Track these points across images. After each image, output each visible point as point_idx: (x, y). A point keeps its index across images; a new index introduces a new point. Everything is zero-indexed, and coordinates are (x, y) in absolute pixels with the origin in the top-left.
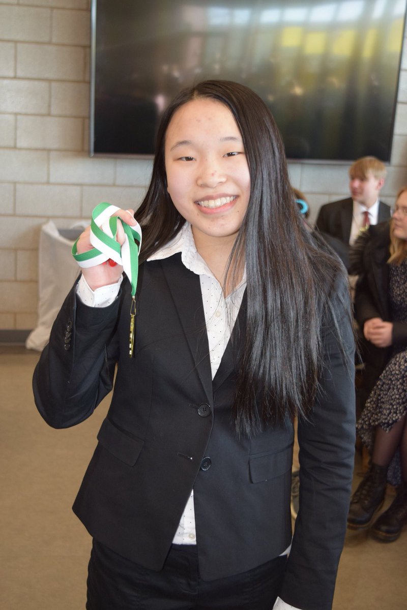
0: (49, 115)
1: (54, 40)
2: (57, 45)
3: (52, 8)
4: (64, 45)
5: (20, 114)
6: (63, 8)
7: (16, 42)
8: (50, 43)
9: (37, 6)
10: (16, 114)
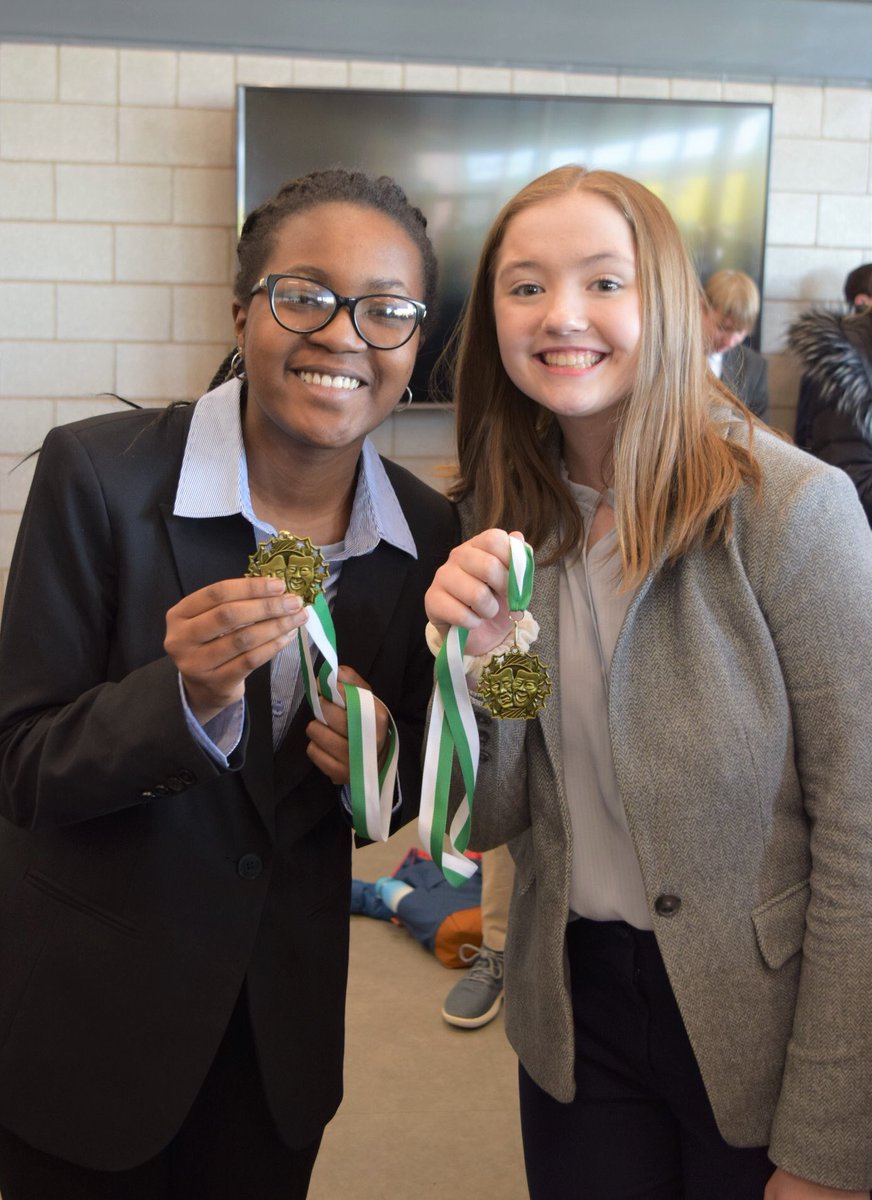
0: (171, 341)
1: (178, 219)
2: (183, 226)
3: (173, 167)
4: (194, 226)
5: (122, 341)
6: (193, 167)
7: (113, 224)
8: (170, 224)
9: (149, 165)
10: (115, 342)
